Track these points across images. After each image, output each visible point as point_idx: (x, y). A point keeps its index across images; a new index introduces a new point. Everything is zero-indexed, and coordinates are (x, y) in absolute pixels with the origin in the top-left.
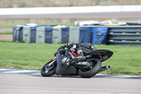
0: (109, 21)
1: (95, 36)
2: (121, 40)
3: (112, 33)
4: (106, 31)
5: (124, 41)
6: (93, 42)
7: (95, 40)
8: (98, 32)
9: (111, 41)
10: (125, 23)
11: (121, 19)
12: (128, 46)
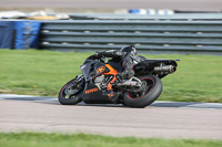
0: (43, 13)
1: (19, 36)
2: (60, 42)
3: (46, 31)
4: (37, 29)
5: (65, 44)
6: (17, 44)
7: (19, 41)
8: (24, 29)
9: (46, 43)
10: (66, 16)
11: (60, 10)
12: (72, 52)
